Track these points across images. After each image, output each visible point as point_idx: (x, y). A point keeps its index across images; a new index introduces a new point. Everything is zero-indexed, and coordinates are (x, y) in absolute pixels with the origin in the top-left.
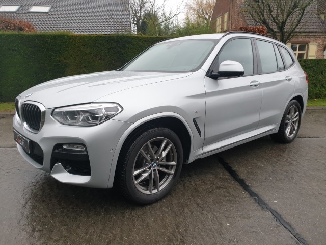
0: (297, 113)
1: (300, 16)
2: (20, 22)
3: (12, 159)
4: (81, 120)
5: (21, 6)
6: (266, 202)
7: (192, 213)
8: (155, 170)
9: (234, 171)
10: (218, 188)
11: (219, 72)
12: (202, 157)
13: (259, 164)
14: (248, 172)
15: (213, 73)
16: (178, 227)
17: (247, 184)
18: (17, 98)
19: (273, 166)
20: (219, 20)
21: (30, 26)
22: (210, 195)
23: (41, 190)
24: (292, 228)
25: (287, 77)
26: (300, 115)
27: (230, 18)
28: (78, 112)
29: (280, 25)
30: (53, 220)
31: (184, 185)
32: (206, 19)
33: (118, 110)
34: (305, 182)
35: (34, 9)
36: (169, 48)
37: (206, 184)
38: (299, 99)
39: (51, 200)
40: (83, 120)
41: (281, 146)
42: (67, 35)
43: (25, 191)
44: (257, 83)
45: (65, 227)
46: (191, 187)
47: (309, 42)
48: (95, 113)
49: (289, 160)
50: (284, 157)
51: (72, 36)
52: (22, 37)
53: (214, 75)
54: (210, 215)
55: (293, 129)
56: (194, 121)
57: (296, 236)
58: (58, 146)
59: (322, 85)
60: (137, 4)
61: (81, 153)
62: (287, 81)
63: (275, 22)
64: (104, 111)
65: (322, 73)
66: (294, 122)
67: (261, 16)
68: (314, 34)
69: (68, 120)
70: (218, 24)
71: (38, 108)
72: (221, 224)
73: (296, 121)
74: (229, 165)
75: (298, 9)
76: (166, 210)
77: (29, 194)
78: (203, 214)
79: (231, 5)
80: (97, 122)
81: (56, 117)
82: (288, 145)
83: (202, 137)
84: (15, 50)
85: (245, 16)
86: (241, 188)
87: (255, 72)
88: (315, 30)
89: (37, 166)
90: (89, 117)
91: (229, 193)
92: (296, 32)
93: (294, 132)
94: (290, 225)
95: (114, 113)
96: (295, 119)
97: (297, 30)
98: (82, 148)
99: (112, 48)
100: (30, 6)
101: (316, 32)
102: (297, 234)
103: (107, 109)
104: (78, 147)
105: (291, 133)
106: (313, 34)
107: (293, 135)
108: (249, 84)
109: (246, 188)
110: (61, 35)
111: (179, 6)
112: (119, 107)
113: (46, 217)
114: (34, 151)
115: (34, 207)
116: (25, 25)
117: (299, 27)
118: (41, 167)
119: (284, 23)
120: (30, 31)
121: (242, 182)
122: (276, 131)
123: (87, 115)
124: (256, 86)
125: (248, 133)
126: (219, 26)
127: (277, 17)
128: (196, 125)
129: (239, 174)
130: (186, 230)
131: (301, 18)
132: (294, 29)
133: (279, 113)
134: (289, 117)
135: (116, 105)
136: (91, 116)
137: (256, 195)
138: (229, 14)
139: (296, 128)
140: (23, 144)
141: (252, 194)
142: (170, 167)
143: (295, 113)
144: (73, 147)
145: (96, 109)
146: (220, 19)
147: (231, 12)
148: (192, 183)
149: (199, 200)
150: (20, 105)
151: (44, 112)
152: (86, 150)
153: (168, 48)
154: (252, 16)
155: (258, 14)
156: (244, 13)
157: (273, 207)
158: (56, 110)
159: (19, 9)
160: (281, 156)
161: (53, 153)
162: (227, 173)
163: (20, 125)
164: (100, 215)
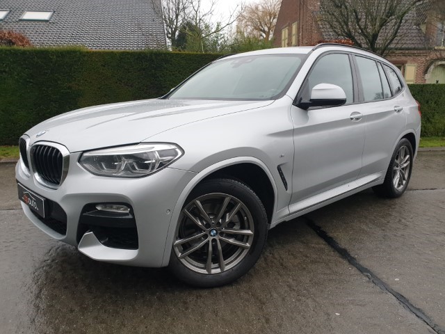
0: (408, 156)
1: (396, 27)
2: (9, 33)
3: (10, 227)
4: (123, 168)
5: (11, 11)
6: (384, 280)
7: (283, 299)
8: (214, 240)
9: (331, 238)
10: (314, 262)
11: (311, 100)
12: (287, 219)
13: (364, 227)
14: (350, 239)
15: (302, 101)
16: (267, 321)
17: (353, 256)
18: (23, 137)
19: (383, 230)
20: (285, 33)
21: (23, 38)
22: (305, 273)
23: (60, 271)
24: (428, 317)
25: (395, 107)
26: (411, 159)
27: (301, 29)
28: (119, 158)
29: (371, 38)
30: (83, 315)
31: (266, 259)
32: (264, 32)
33: (177, 154)
34: (431, 251)
35: (28, 15)
36: (236, 66)
37: (295, 257)
38: (410, 137)
39: (76, 286)
40: (127, 169)
41: (389, 202)
42: (79, 51)
43: (36, 273)
44: (358, 115)
45: (104, 325)
46: (275, 261)
47: (406, 62)
48: (144, 158)
49: (403, 220)
50: (396, 217)
51: (87, 52)
52: (15, 53)
53: (304, 104)
54: (309, 302)
55: (402, 178)
56: (279, 169)
57: (435, 328)
58: (89, 207)
59: (428, 119)
60: (172, 9)
61: (124, 217)
62: (396, 113)
63: (364, 35)
64: (157, 155)
65: (427, 102)
66: (403, 169)
67: (345, 27)
68: (412, 52)
69: (103, 169)
70: (283, 38)
71: (58, 151)
72: (328, 314)
73: (406, 167)
74: (322, 229)
75: (393, 17)
76: (246, 296)
77: (43, 277)
78: (299, 300)
79: (302, 11)
80: (148, 172)
81: (85, 165)
82: (397, 201)
83: (289, 191)
84: (5, 71)
85: (321, 26)
86: (345, 262)
87: (356, 100)
88: (413, 46)
89: (56, 237)
90: (135, 164)
91: (330, 269)
92: (391, 49)
93: (404, 182)
94: (423, 313)
95: (170, 158)
96: (405, 165)
97: (392, 46)
98: (124, 210)
99: (144, 70)
100: (23, 12)
101: (414, 49)
102: (436, 325)
103: (162, 153)
104: (118, 208)
105: (399, 185)
106: (410, 51)
107: (402, 186)
108: (349, 117)
109: (352, 261)
110: (71, 51)
111: (232, 12)
112: (178, 150)
113: (72, 311)
114: (51, 215)
115: (53, 297)
116: (16, 38)
117: (395, 41)
118: (63, 237)
119: (375, 36)
120: (23, 45)
121: (344, 254)
122: (381, 181)
123: (131, 161)
124: (357, 119)
125: (347, 185)
126: (285, 40)
127: (365, 28)
128: (281, 174)
129: (339, 242)
130: (280, 326)
131: (398, 29)
132: (389, 44)
133: (385, 157)
134: (398, 162)
135: (173, 147)
136: (137, 163)
137: (368, 271)
138: (299, 25)
139: (406, 176)
140: (33, 204)
141: (362, 270)
142: (245, 238)
143: (405, 156)
144: (112, 208)
145: (145, 153)
146: (287, 30)
147: (301, 21)
148: (276, 256)
149: (291, 281)
150: (28, 147)
151: (68, 158)
152: (132, 212)
153: (233, 67)
154: (331, 26)
155: (340, 24)
156: (319, 23)
157: (396, 288)
158: (86, 154)
159: (7, 15)
160: (391, 215)
161: (82, 217)
162: (322, 241)
163: (28, 177)
164: (152, 307)
